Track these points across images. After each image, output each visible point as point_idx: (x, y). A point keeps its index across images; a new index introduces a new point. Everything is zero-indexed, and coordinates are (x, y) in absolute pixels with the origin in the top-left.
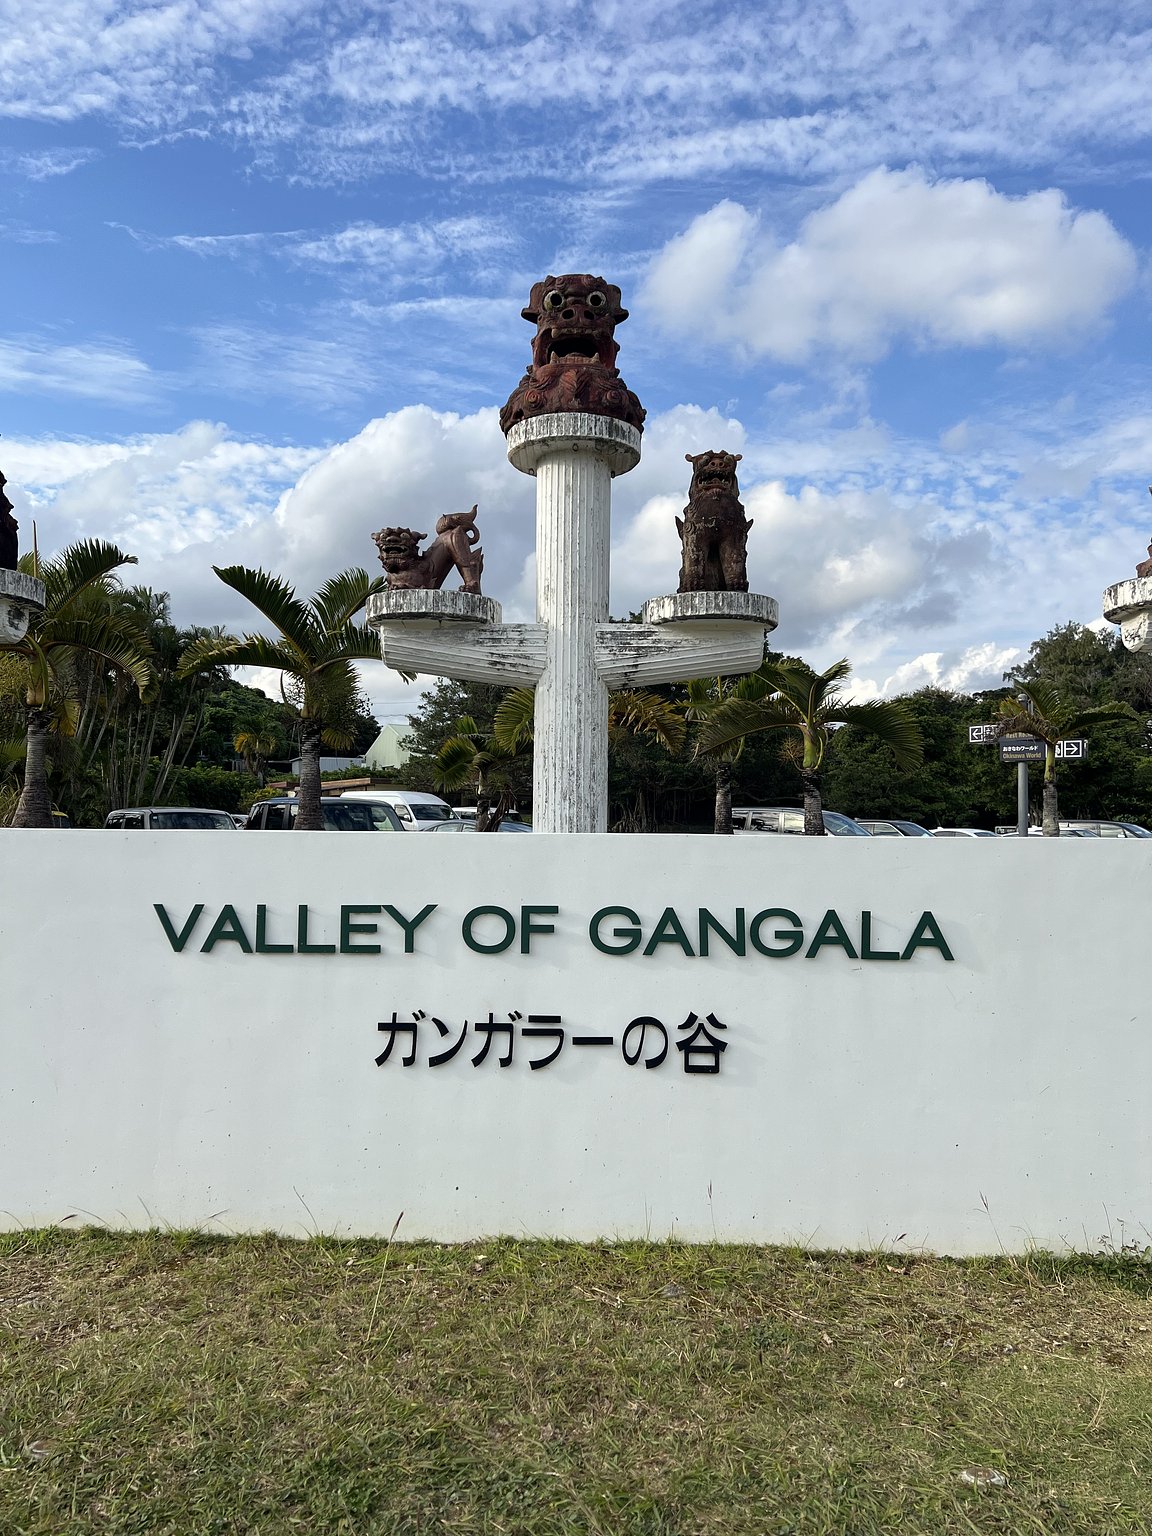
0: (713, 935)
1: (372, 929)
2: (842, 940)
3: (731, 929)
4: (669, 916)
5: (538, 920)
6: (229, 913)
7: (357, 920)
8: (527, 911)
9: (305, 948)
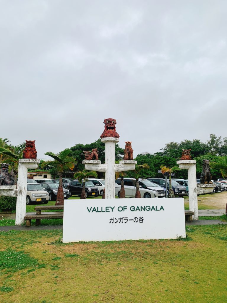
0: (142, 209)
1: (109, 209)
2: (154, 209)
3: (144, 208)
4: (138, 207)
5: (125, 208)
6: (94, 208)
7: (107, 208)
8: (124, 207)
9: (102, 211)
